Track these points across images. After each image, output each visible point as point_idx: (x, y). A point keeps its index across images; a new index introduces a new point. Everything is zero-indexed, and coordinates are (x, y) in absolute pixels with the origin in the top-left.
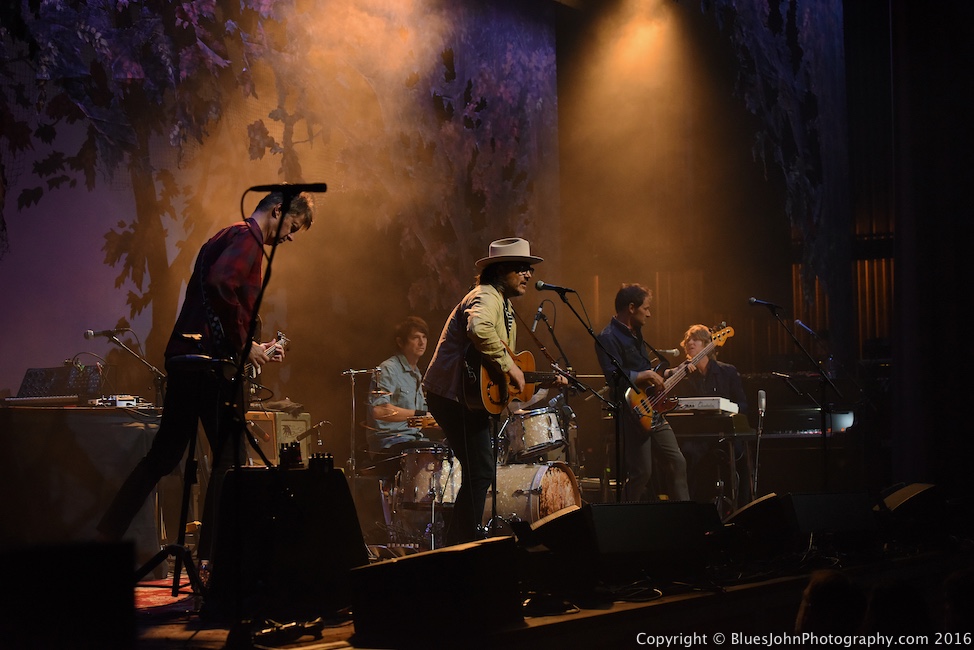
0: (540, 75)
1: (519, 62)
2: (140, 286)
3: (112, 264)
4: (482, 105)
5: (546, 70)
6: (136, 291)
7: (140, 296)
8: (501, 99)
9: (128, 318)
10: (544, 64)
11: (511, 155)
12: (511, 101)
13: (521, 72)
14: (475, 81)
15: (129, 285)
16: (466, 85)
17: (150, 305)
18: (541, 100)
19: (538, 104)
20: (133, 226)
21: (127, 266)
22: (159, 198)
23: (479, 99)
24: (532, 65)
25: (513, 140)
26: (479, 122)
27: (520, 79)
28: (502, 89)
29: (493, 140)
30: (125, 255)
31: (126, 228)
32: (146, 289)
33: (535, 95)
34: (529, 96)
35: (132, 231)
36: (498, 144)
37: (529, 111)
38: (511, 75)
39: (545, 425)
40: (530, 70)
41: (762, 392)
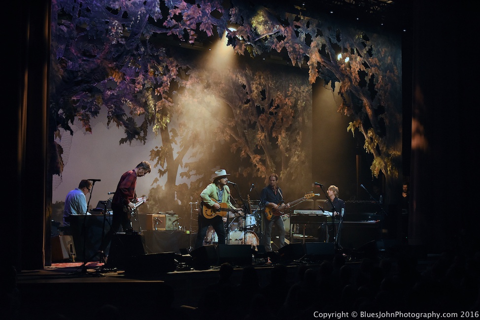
0: (304, 94)
1: (295, 90)
2: (163, 167)
3: (153, 160)
4: (278, 107)
5: (307, 92)
6: (161, 169)
7: (163, 170)
8: (286, 104)
9: (158, 178)
10: (306, 90)
11: (290, 123)
12: (291, 104)
13: (296, 93)
14: (275, 99)
15: (159, 167)
16: (271, 101)
17: (167, 173)
18: (304, 103)
19: (303, 104)
20: (161, 148)
21: (158, 161)
22: (171, 138)
23: (276, 105)
24: (300, 91)
25: (291, 117)
26: (276, 113)
27: (295, 96)
28: (287, 100)
29: (282, 119)
30: (157, 157)
31: (158, 149)
32: (165, 168)
33: (302, 101)
34: (299, 101)
35: (160, 149)
36: (285, 120)
37: (299, 107)
38: (291, 95)
39: (250, 220)
40: (300, 93)
41: (343, 209)
